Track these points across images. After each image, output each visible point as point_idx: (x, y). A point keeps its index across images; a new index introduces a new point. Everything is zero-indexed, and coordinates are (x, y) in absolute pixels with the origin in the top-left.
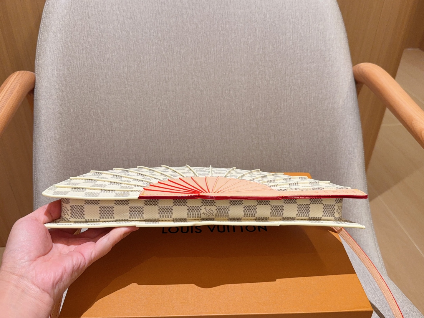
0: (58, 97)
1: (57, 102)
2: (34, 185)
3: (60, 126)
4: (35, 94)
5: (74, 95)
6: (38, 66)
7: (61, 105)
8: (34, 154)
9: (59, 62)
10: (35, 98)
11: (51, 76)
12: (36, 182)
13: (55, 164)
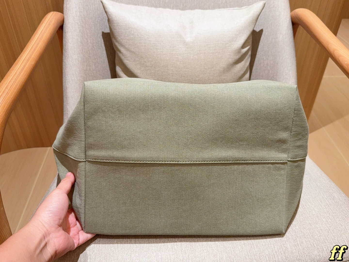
0: (80, 31)
1: (79, 34)
2: (64, 92)
3: (82, 51)
4: (64, 28)
5: (91, 30)
6: (66, 8)
7: (82, 37)
8: (63, 71)
9: (80, 6)
10: (64, 31)
11: (75, 15)
12: (65, 90)
13: (78, 78)
